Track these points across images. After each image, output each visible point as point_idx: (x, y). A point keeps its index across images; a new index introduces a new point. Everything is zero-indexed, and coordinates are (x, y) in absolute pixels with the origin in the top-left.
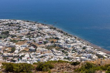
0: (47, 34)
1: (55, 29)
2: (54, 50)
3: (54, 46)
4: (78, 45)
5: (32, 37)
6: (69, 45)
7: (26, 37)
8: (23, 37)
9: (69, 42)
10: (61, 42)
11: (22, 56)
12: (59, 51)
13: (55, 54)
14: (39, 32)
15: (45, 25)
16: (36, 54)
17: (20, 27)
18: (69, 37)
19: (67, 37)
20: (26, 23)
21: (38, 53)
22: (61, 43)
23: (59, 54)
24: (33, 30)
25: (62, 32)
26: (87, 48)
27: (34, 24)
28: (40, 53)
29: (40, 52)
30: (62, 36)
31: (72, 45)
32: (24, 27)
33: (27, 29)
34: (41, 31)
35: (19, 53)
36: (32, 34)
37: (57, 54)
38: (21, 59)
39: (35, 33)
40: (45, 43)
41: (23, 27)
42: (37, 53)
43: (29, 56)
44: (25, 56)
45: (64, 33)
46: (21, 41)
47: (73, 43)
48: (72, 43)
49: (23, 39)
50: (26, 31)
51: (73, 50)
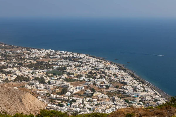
0: (113, 76)
1: (125, 70)
2: (116, 98)
3: (117, 93)
4: (149, 95)
5: (93, 78)
6: (136, 93)
7: (85, 77)
8: (82, 76)
9: (137, 90)
10: (128, 88)
11: (73, 101)
12: (122, 100)
13: (115, 103)
14: (104, 73)
15: (114, 64)
16: (91, 100)
17: (82, 63)
18: (140, 84)
19: (138, 83)
20: (91, 58)
21: (94, 100)
22: (127, 90)
23: (121, 104)
24: (97, 69)
25: (133, 76)
26: (159, 100)
27: (101, 62)
28: (96, 100)
29: (98, 98)
30: (131, 80)
31: (141, 94)
32: (87, 63)
33: (90, 66)
34: (107, 71)
35: (70, 97)
36: (94, 73)
37: (118, 103)
38: (71, 104)
39: (99, 73)
40: (107, 87)
41: (85, 64)
42: (93, 98)
43: (81, 102)
44: (77, 101)
45: (135, 78)
46: (77, 80)
47: (143, 91)
48: (141, 92)
49: (80, 79)
50: (88, 69)
51: (140, 101)
